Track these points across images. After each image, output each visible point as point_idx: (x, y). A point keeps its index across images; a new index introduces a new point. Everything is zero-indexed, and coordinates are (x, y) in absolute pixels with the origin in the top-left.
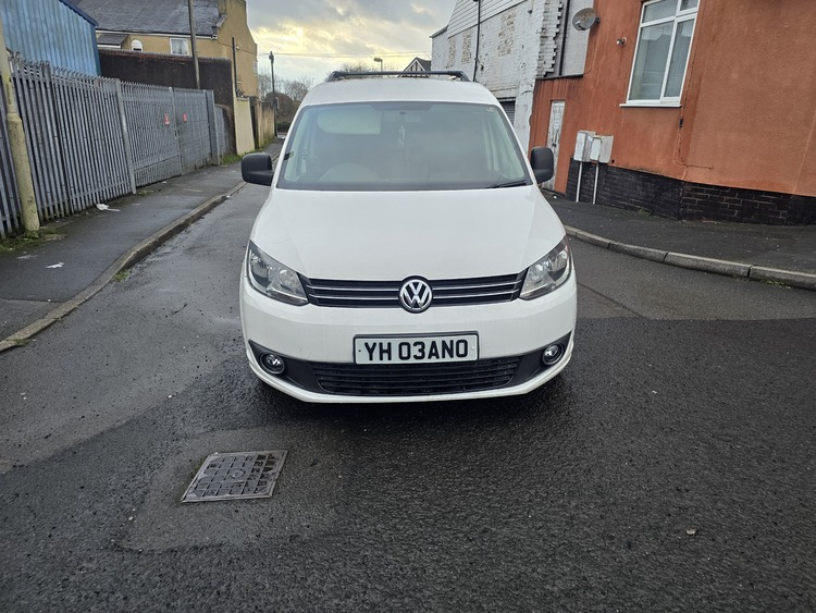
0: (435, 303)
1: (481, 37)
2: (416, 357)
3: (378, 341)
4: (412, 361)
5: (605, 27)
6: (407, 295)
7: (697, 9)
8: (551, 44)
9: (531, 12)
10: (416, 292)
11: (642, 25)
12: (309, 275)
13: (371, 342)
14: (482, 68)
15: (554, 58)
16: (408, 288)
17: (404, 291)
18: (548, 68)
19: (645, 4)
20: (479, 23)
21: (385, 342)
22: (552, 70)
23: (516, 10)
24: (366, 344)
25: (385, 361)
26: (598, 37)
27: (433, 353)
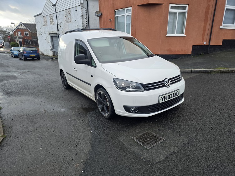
0: (171, 84)
1: (58, 17)
2: (171, 98)
3: (164, 96)
4: (170, 99)
5: (104, 16)
6: (166, 83)
7: (131, 12)
8: (85, 20)
9: (76, 11)
10: (168, 82)
11: (115, 16)
12: (144, 83)
13: (162, 96)
14: (60, 26)
15: (87, 24)
16: (166, 81)
17: (165, 82)
18: (85, 26)
19: (115, 11)
20: (56, 13)
21: (165, 96)
22: (87, 27)
23: (71, 9)
24: (162, 97)
25: (166, 101)
26: (103, 19)
27: (174, 96)
